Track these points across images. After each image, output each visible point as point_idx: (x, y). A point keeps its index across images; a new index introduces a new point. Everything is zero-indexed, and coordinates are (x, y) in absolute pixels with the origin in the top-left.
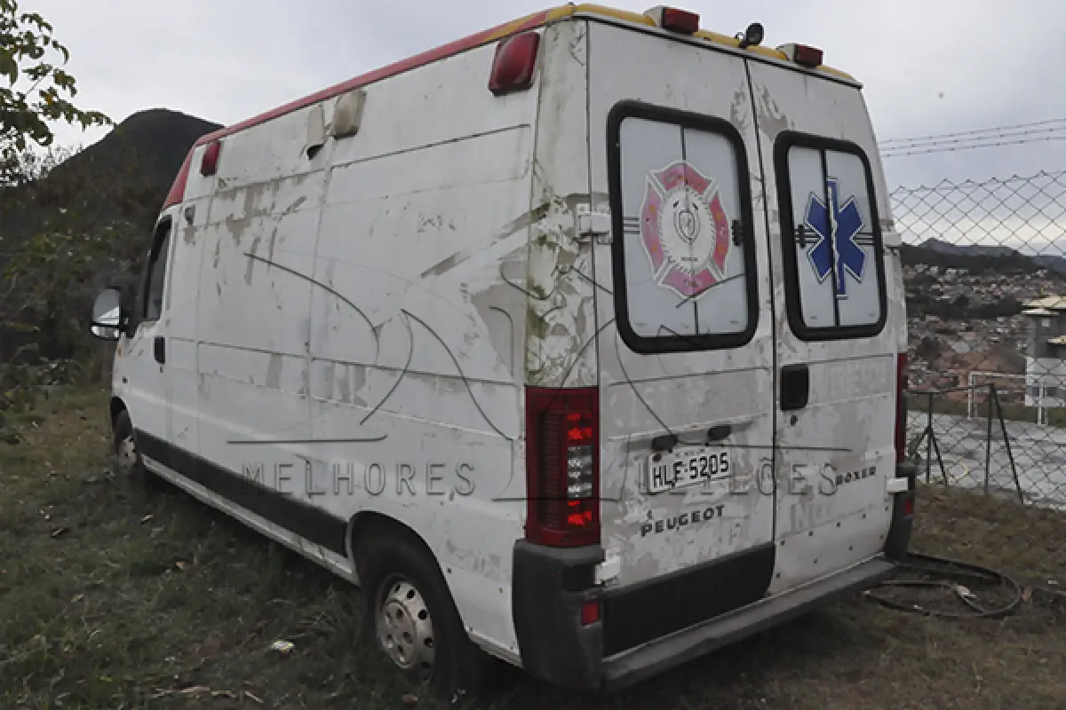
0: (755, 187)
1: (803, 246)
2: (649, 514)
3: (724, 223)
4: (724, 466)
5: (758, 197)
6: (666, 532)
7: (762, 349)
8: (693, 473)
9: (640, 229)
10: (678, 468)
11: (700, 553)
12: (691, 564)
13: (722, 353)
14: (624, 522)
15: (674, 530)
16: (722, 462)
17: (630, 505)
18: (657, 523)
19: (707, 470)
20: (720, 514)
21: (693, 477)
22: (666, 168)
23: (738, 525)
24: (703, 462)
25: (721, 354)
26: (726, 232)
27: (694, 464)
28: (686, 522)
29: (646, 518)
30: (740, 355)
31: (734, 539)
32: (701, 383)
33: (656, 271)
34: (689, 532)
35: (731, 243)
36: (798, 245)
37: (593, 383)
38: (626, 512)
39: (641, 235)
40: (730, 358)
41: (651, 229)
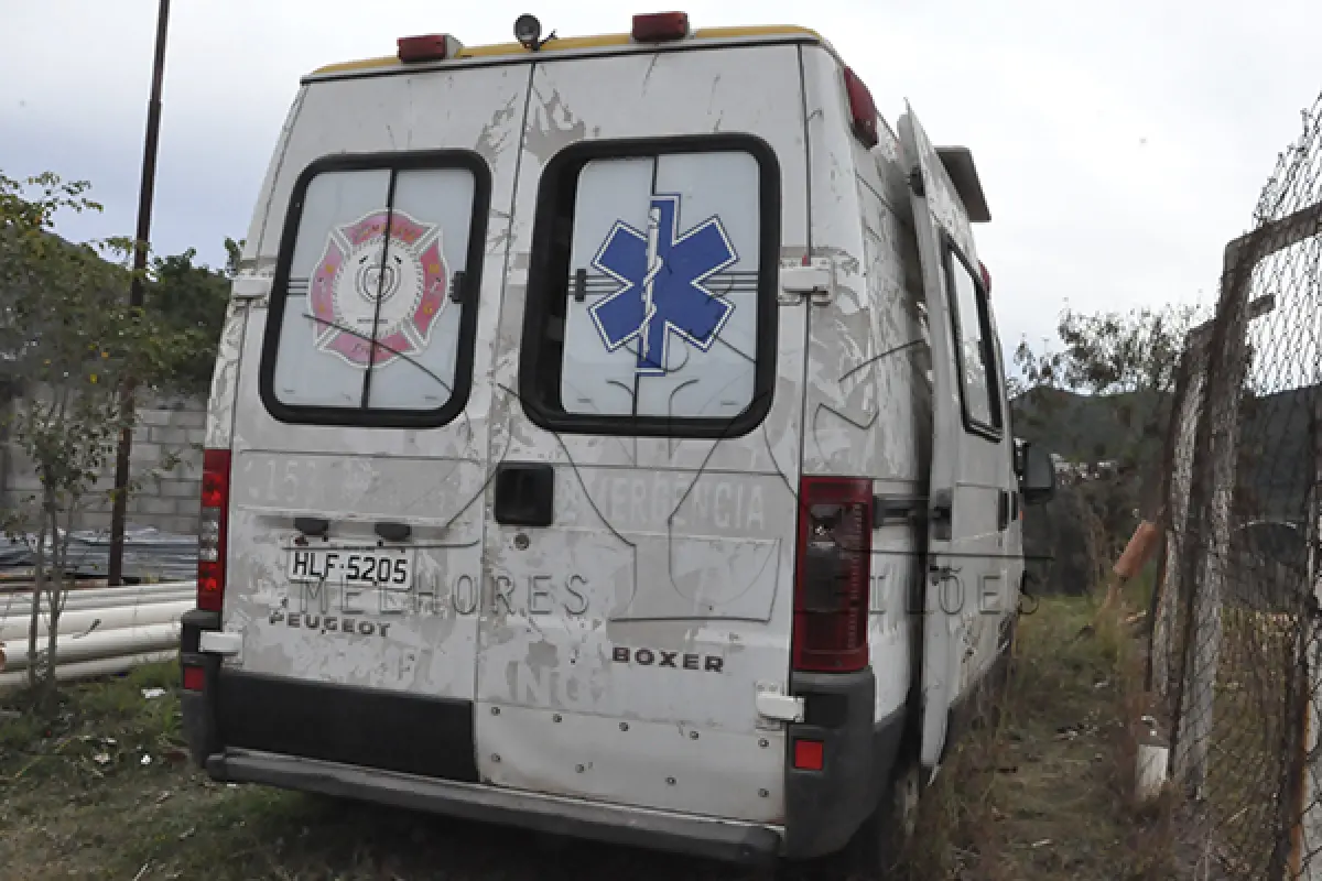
0: (495, 226)
1: (580, 298)
2: (284, 602)
3: (439, 278)
4: (399, 576)
5: (498, 240)
6: (303, 629)
7: (470, 435)
8: (353, 573)
9: (309, 291)
10: (332, 561)
11: (353, 673)
12: (339, 681)
13: (400, 433)
14: (250, 600)
15: (318, 631)
16: (397, 570)
17: (264, 586)
18: (291, 615)
19: (373, 574)
20: (383, 633)
21: (349, 577)
22: (358, 221)
23: (412, 658)
24: (370, 564)
25: (398, 435)
26: (440, 289)
27: (354, 563)
28: (334, 628)
29: (279, 604)
30: (430, 441)
31: (405, 674)
32: (367, 466)
33: (319, 334)
34: (341, 642)
35: (446, 299)
36: (571, 299)
37: (226, 446)
38: (255, 591)
39: (308, 298)
40: (412, 441)
41: (324, 290)
